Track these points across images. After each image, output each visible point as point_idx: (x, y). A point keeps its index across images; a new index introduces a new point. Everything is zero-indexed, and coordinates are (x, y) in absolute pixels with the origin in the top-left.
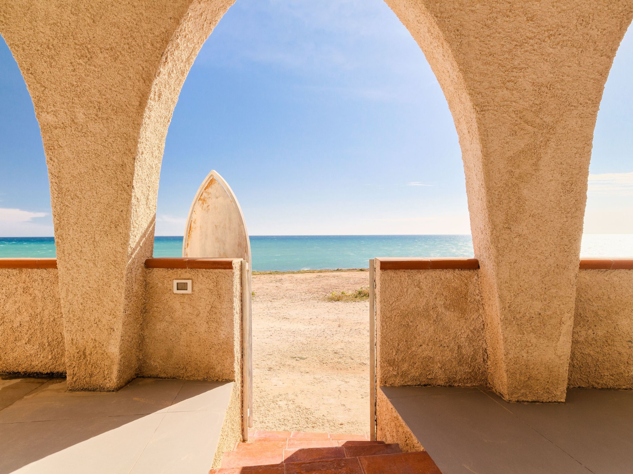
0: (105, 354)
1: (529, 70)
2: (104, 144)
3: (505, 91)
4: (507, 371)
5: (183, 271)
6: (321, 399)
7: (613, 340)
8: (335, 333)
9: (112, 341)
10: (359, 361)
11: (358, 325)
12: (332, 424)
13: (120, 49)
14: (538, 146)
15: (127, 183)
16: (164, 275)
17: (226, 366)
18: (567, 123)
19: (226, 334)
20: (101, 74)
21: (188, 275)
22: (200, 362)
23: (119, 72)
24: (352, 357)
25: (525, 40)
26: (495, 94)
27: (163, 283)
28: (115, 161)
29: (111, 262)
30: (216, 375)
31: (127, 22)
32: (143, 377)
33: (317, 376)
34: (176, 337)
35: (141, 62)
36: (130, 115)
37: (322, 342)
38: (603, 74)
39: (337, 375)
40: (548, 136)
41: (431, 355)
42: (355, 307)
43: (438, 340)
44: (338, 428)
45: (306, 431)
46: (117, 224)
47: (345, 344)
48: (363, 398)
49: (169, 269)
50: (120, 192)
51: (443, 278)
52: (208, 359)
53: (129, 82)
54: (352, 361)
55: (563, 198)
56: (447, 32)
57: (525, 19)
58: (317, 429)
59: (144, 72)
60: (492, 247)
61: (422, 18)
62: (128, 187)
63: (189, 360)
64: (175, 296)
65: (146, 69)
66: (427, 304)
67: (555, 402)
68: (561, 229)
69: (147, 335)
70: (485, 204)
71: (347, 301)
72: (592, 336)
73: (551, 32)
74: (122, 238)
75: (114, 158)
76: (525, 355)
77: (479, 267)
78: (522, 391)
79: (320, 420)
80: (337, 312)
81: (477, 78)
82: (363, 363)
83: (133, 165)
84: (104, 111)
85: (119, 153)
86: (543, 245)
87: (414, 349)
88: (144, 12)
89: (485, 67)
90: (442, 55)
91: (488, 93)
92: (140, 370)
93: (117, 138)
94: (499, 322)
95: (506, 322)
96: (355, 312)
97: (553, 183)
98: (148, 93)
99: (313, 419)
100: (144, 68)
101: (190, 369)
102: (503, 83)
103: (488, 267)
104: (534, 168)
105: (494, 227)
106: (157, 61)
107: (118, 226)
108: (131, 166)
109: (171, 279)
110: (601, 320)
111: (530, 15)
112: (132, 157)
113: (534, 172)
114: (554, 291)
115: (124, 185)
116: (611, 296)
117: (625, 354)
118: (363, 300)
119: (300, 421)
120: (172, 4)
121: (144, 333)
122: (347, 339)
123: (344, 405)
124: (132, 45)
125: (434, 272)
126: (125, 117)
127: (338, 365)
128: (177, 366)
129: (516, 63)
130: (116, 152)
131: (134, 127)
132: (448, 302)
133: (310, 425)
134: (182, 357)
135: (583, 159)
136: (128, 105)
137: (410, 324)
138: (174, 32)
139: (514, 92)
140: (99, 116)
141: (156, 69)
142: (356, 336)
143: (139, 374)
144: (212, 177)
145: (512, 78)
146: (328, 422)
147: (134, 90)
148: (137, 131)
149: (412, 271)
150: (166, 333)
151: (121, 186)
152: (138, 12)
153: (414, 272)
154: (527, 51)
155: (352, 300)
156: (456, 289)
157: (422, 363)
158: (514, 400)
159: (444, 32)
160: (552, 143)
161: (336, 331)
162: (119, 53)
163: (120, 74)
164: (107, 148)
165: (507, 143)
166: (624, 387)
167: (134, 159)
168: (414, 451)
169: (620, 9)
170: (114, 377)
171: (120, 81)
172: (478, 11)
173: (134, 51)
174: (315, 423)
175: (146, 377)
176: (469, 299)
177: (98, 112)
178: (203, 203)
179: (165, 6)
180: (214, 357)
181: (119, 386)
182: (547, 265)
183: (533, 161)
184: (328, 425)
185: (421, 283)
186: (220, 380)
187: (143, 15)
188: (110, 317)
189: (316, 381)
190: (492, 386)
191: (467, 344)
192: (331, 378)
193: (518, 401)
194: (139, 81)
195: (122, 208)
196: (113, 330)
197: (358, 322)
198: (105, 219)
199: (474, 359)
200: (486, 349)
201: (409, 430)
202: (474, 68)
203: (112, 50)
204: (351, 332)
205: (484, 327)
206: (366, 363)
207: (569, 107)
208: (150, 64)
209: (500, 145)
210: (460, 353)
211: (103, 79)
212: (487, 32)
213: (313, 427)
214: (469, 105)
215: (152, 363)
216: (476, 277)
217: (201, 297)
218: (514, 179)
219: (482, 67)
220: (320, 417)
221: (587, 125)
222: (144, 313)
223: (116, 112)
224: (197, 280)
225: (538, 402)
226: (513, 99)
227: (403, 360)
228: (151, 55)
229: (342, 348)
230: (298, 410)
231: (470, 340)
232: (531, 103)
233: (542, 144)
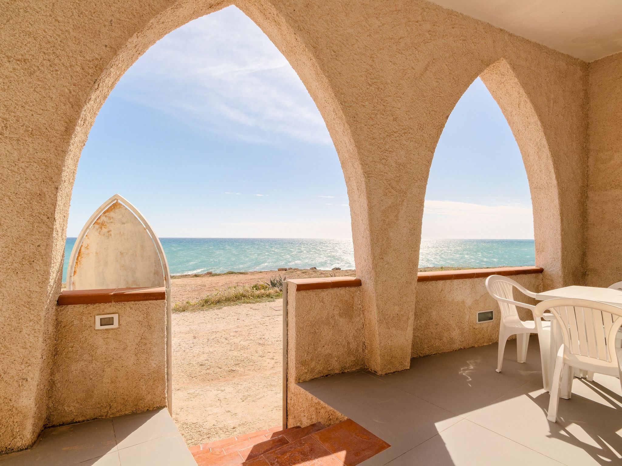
0: (14, 409)
1: (394, 153)
2: (13, 168)
3: (381, 166)
4: (380, 355)
5: (107, 305)
6: (205, 411)
7: (429, 325)
8: (193, 345)
9: (24, 393)
10: (227, 369)
11: (214, 334)
12: (225, 430)
13: (38, 64)
14: (398, 204)
15: (47, 215)
16: (81, 311)
17: (157, 394)
18: (413, 190)
19: (157, 363)
20: (8, 87)
21: (113, 309)
22: (127, 395)
23: (36, 90)
24: (220, 366)
25: (392, 132)
26: (376, 166)
27: (81, 320)
28: (29, 189)
29: (23, 303)
30: (145, 405)
31: (47, 36)
32: (53, 426)
33: (191, 391)
34: (98, 375)
35: (68, 84)
36: (53, 139)
37: (182, 357)
38: (429, 162)
39: (211, 386)
40: (403, 198)
41: (330, 352)
42: (205, 316)
43: (335, 340)
44: (232, 432)
45: (203, 443)
46: (32, 260)
47: (207, 354)
48: (243, 401)
49: (90, 305)
50: (36, 225)
51: (338, 294)
52: (136, 392)
53: (50, 103)
54: (220, 370)
55: (410, 238)
56: (348, 117)
57: (392, 119)
58: (213, 438)
59: (71, 96)
60: (373, 271)
61: (330, 101)
62: (48, 220)
63: (114, 396)
64: (97, 332)
65: (73, 93)
66: (328, 314)
67: (405, 370)
68: (409, 258)
69: (58, 379)
70: (369, 242)
71: (193, 311)
72: (419, 324)
73: (405, 131)
74: (39, 275)
75: (28, 185)
76: (390, 342)
77: (361, 285)
78: (388, 367)
79: (212, 430)
80: (187, 323)
81: (366, 154)
82: (231, 370)
83: (55, 195)
84: (13, 130)
85: (36, 181)
86: (400, 269)
87: (319, 350)
88: (71, 31)
89: (370, 147)
90: (342, 131)
91: (372, 165)
92: (48, 420)
93: (32, 164)
94: (377, 323)
95: (380, 322)
96: (207, 322)
97: (405, 228)
98: (76, 119)
99: (205, 431)
100: (72, 91)
101: (115, 405)
102: (380, 159)
103: (369, 285)
104: (396, 219)
105: (374, 258)
106: (88, 87)
107: (33, 263)
108: (52, 196)
109: (91, 315)
110: (423, 314)
111: (395, 117)
112: (54, 186)
113: (395, 222)
114: (404, 298)
115: (42, 217)
116: (428, 298)
117: (434, 333)
118: (211, 309)
119: (193, 436)
120: (107, 31)
121: (54, 377)
122: (207, 350)
123: (229, 411)
124: (55, 63)
125: (332, 290)
126: (44, 141)
127: (208, 376)
128: (99, 406)
129: (387, 147)
130: (31, 179)
131: (57, 154)
132: (342, 311)
133: (205, 437)
134: (105, 395)
135: (420, 214)
136: (49, 129)
137: (317, 331)
138: (111, 62)
139: (386, 167)
140: (5, 135)
141: (87, 95)
142: (216, 345)
143: (47, 424)
144: (116, 201)
145: (385, 157)
146: (221, 429)
147: (57, 113)
148: (61, 158)
149: (318, 290)
150: (84, 373)
151: (37, 217)
152: (64, 29)
153: (319, 291)
154: (393, 140)
155: (199, 309)
156: (347, 301)
157: (324, 359)
158: (384, 373)
159: (346, 116)
160: (405, 203)
161: (193, 343)
162: (36, 69)
163: (37, 92)
164: (17, 173)
165: (382, 201)
166: (433, 353)
167: (57, 189)
168: (337, 422)
169: (437, 124)
170: (27, 433)
171: (38, 100)
172: (366, 106)
173: (57, 70)
174: (209, 434)
175: (57, 426)
176: (355, 308)
177: (3, 130)
178: (101, 228)
179: (100, 32)
180: (144, 388)
181: (33, 442)
182: (402, 282)
183: (395, 214)
184: (221, 432)
185: (324, 299)
186: (151, 409)
187: (69, 33)
188: (21, 366)
189: (192, 396)
190: (368, 367)
191: (353, 340)
192: (205, 390)
193: (386, 374)
194: (65, 105)
195: (40, 242)
196: (25, 380)
197: (212, 331)
198: (13, 255)
199: (357, 350)
200: (364, 342)
201: (332, 408)
202: (364, 146)
203: (26, 63)
204: (209, 342)
205: (363, 327)
206: (234, 369)
207: (413, 181)
208: (79, 88)
209: (378, 201)
210: (349, 348)
211: (11, 93)
212: (372, 123)
213: (209, 437)
214: (360, 171)
215: (66, 408)
216: (359, 292)
217: (130, 330)
218: (385, 225)
219: (368, 146)
220: (211, 427)
221: (422, 193)
222: (55, 355)
223: (31, 134)
224: (124, 313)
225: (397, 372)
226: (385, 171)
227: (312, 360)
228: (81, 79)
229: (206, 359)
230: (186, 426)
231: (355, 337)
232: (395, 175)
233: (400, 203)
